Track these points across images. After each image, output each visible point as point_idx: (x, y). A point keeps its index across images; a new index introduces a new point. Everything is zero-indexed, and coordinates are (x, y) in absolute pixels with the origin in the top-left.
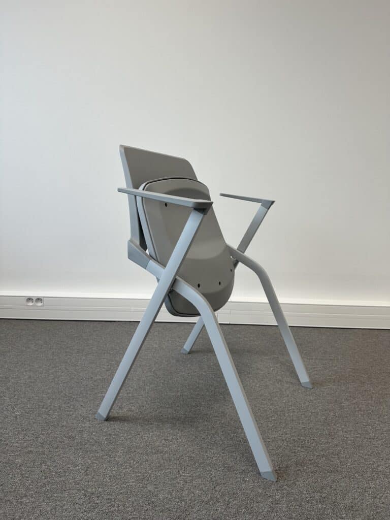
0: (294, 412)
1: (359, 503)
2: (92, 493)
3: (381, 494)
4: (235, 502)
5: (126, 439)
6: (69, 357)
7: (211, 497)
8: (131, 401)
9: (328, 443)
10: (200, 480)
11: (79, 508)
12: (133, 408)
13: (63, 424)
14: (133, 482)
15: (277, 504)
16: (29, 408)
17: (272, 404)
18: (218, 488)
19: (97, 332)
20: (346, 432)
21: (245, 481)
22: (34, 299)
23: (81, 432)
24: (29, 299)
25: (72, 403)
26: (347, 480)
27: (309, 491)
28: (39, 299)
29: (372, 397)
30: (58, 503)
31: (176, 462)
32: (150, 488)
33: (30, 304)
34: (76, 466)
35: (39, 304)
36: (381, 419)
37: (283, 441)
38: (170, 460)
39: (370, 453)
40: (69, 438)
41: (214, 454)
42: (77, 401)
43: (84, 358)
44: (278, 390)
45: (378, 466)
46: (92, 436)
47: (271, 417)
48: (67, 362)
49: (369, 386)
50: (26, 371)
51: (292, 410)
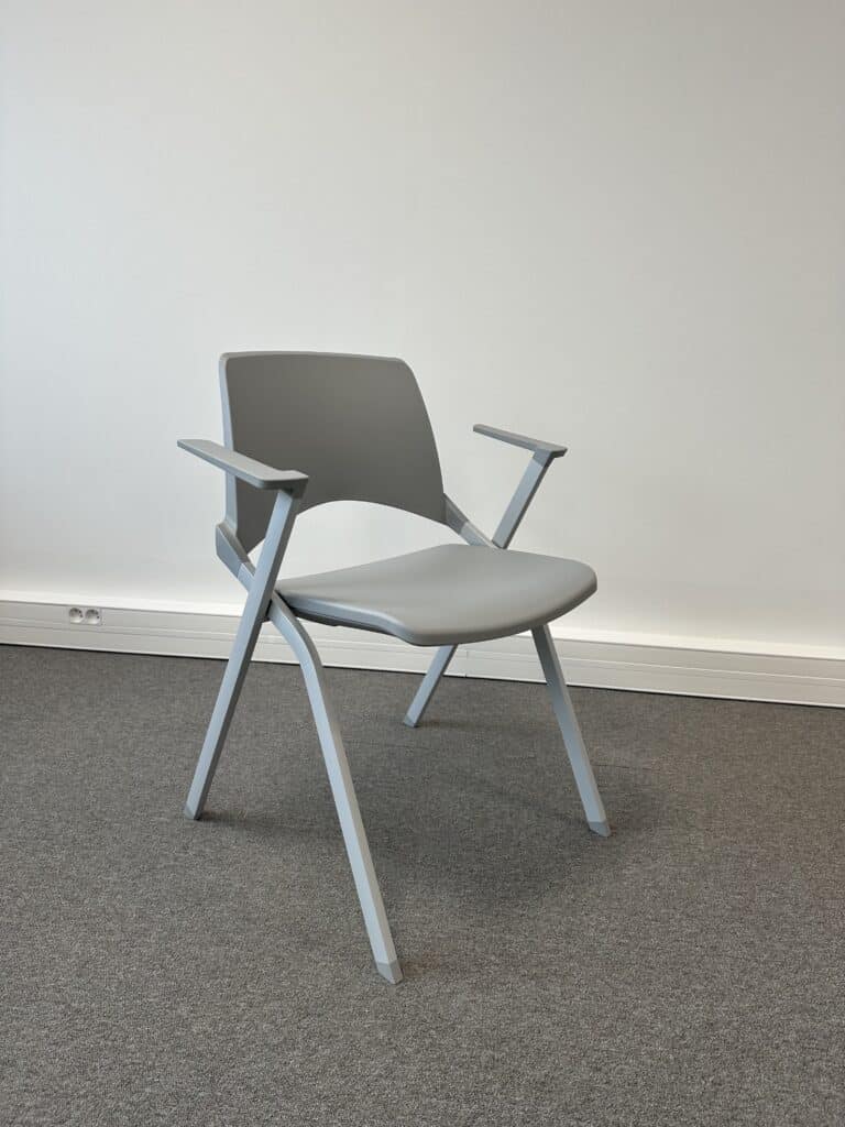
0: (516, 880)
1: (561, 1078)
2: (78, 1011)
3: (614, 1065)
4: (327, 1052)
5: (173, 913)
6: (124, 734)
7: (285, 1038)
8: (208, 837)
9: (556, 951)
10: (277, 1004)
11: (47, 1036)
12: (207, 850)
13: (70, 873)
14: (155, 997)
15: (402, 1063)
16: (18, 838)
17: (479, 860)
18: (304, 1023)
19: (196, 683)
20: (602, 931)
21: (361, 1014)
22: (84, 611)
23: (96, 891)
24: (75, 611)
25: (99, 833)
26: (559, 1031)
27: (474, 1044)
28: (92, 612)
29: (692, 861)
30: (15, 1023)
31: (246, 964)
32: (183, 1010)
33: (78, 620)
34: (66, 956)
35: (94, 621)
36: (689, 910)
37: (468, 939)
38: (238, 960)
39: (630, 980)
40: (72, 901)
41: (324, 955)
42: (110, 828)
43: (151, 739)
44: (504, 831)
45: (635, 1007)
46: (114, 903)
47: (465, 887)
48: (117, 747)
49: (700, 834)
50: (36, 761)
51: (513, 877)
